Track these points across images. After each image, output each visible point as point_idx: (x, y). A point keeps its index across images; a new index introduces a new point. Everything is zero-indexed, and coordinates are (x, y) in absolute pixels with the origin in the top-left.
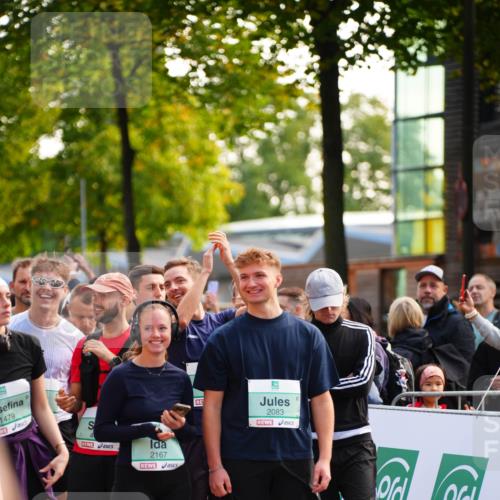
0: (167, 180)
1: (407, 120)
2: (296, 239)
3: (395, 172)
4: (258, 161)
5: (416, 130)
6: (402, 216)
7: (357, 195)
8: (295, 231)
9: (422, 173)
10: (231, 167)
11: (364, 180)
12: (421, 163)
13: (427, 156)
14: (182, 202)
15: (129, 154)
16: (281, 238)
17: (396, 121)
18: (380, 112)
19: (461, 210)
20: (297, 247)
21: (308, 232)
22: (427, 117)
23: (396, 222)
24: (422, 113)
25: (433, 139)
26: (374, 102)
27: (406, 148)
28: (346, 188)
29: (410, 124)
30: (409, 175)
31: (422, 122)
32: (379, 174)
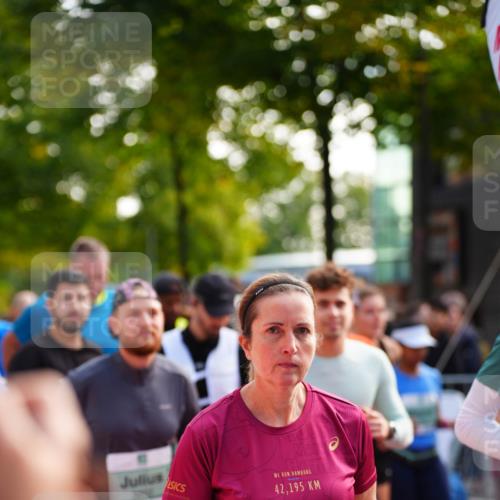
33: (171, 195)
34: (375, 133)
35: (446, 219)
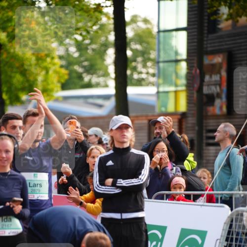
0: (23, 65)
1: (165, 31)
2: (100, 102)
3: (158, 62)
4: (76, 55)
5: (171, 38)
6: (161, 89)
7: (136, 76)
8: (99, 97)
9: (173, 64)
10: (61, 57)
11: (140, 67)
12: (173, 58)
13: (177, 53)
14: (31, 79)
16: (91, 100)
17: (159, 32)
18: (149, 26)
19: (196, 86)
20: (100, 106)
21: (107, 97)
22: (177, 30)
23: (158, 92)
24: (174, 27)
25: (180, 43)
26: (146, 21)
27: (164, 49)
28: (129, 72)
29: (167, 34)
30: (166, 64)
31: (174, 33)
32: (149, 64)
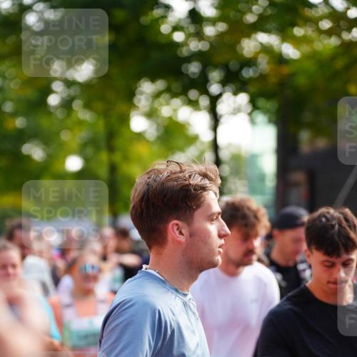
15: (113, 169)
33: (104, 156)
34: (250, 114)
35: (299, 177)
